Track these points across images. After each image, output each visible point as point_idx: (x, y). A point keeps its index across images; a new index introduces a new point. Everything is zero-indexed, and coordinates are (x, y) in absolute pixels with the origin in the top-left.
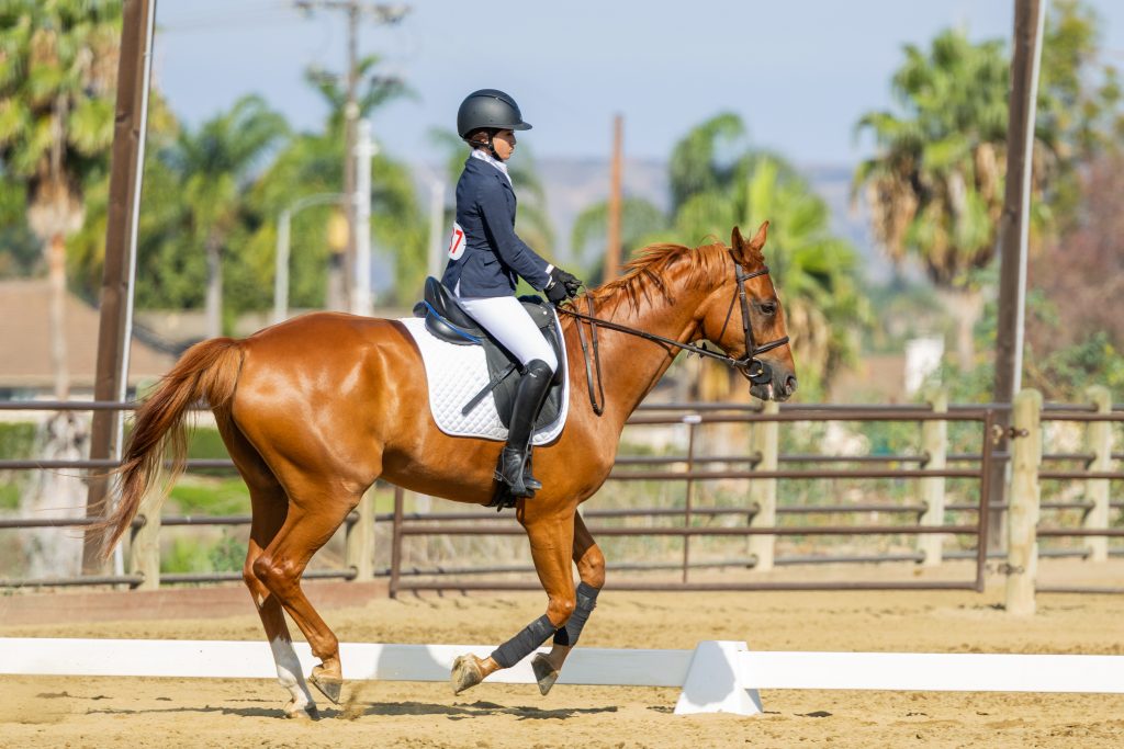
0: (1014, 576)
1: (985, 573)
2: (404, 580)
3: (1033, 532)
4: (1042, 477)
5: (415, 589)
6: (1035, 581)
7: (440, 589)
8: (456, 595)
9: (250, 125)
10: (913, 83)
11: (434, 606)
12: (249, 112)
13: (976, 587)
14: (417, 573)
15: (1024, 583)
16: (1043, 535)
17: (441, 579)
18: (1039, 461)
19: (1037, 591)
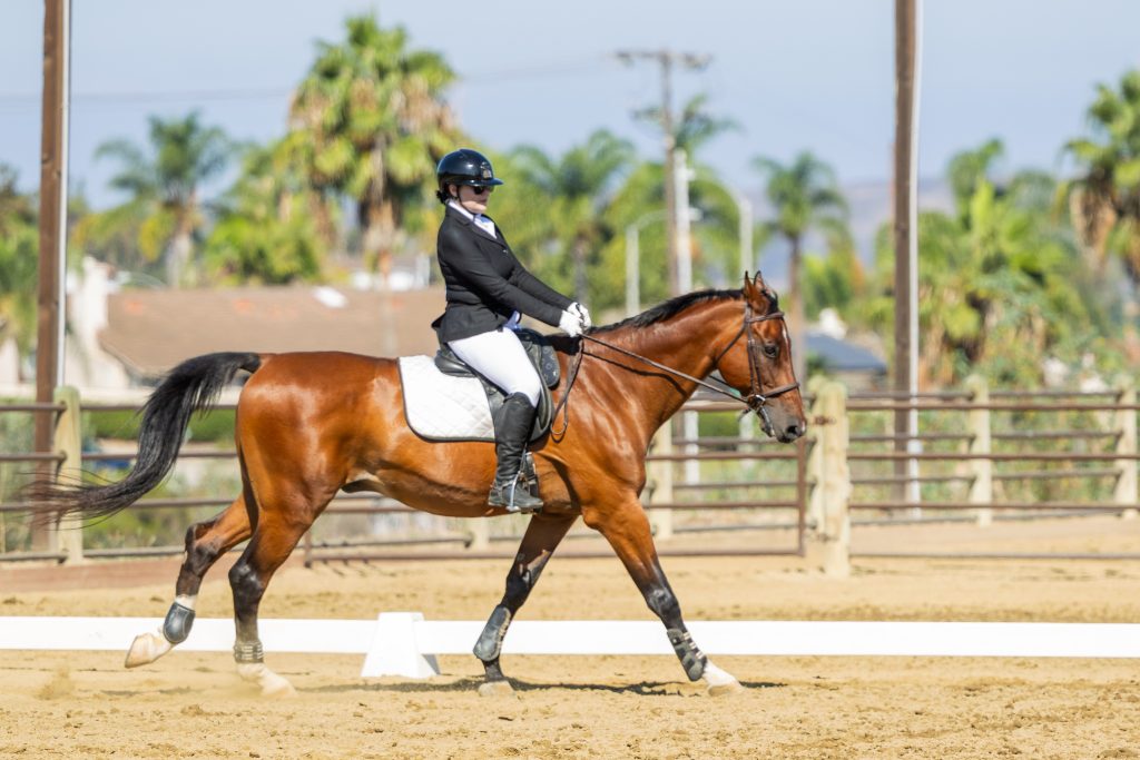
0: (830, 544)
1: (806, 542)
2: (315, 552)
3: (844, 505)
4: (850, 458)
5: (325, 560)
6: (848, 548)
7: (345, 560)
8: (360, 566)
9: (602, 154)
10: (1105, 114)
11: (341, 574)
12: (602, 143)
13: (799, 552)
14: (325, 546)
15: (838, 550)
16: (853, 507)
17: (348, 551)
18: (846, 444)
19: (851, 556)
